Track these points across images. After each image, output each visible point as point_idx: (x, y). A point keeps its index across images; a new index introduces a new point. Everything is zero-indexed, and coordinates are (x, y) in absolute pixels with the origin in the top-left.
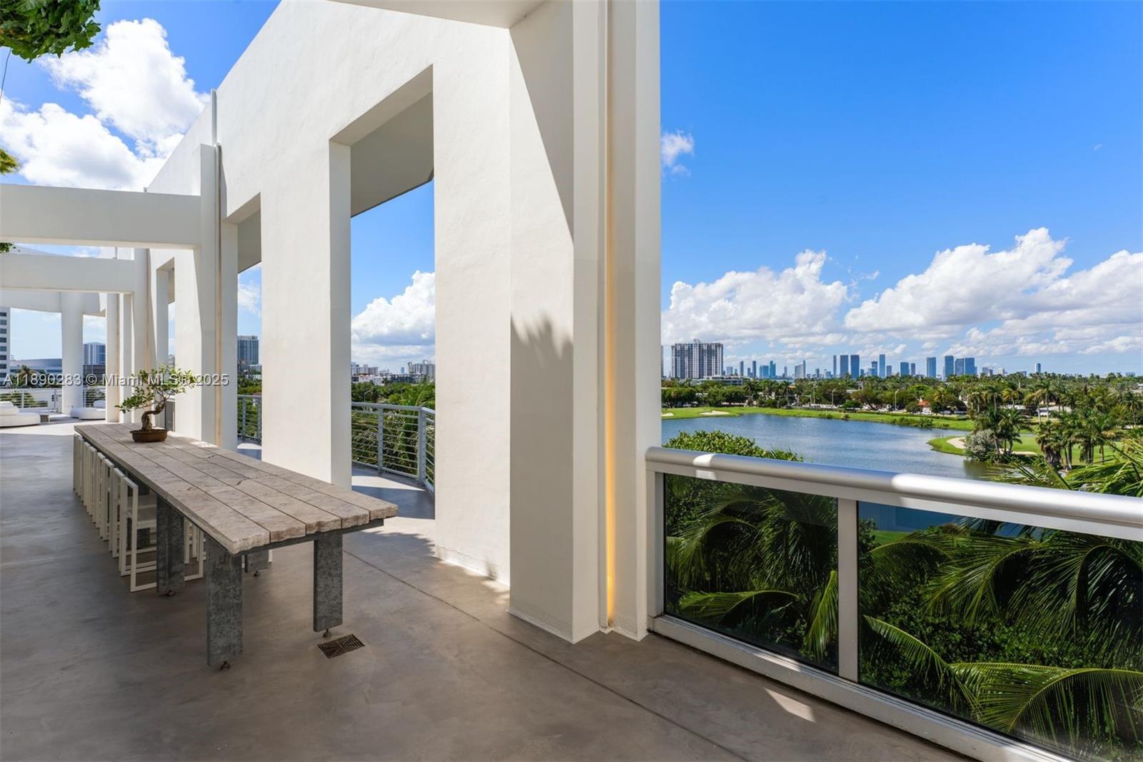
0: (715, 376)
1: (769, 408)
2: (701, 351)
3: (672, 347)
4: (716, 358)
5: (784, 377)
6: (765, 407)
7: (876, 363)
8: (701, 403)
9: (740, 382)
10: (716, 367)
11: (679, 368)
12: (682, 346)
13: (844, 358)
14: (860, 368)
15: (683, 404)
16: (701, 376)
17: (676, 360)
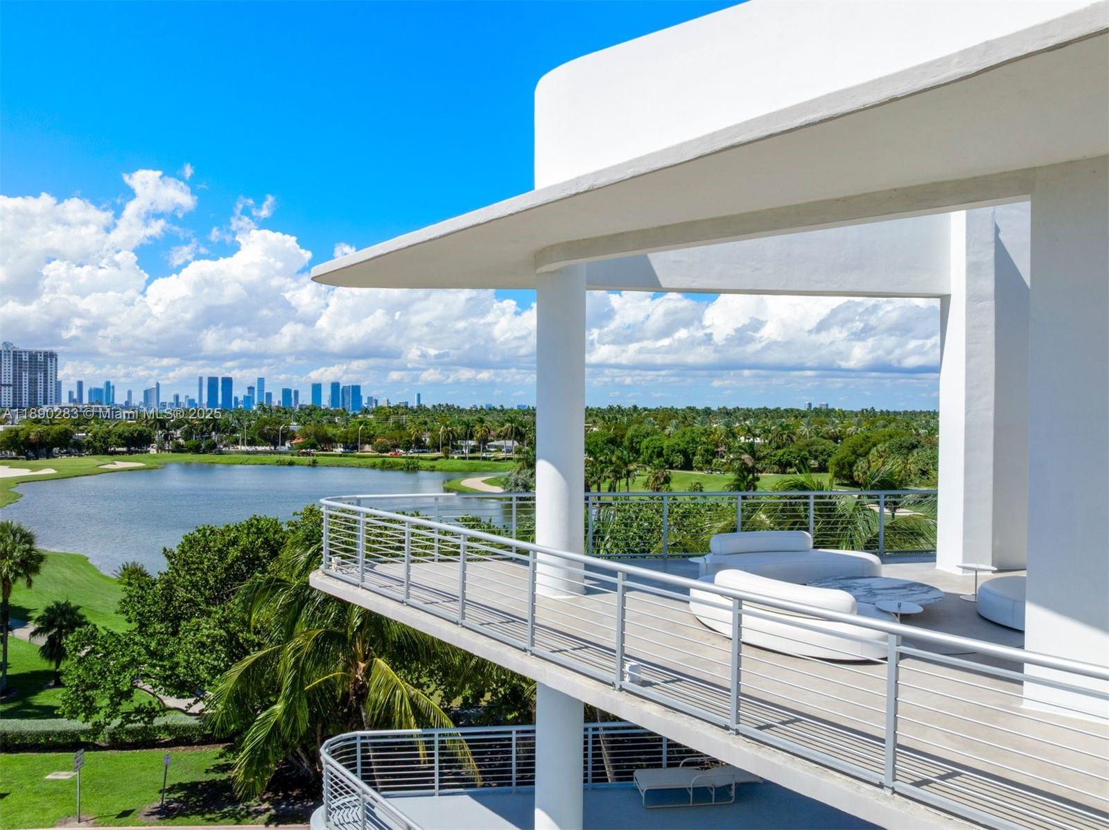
2: (17, 363)
4: (46, 376)
5: (127, 405)
7: (253, 388)
10: (47, 394)
13: (213, 382)
14: (234, 395)
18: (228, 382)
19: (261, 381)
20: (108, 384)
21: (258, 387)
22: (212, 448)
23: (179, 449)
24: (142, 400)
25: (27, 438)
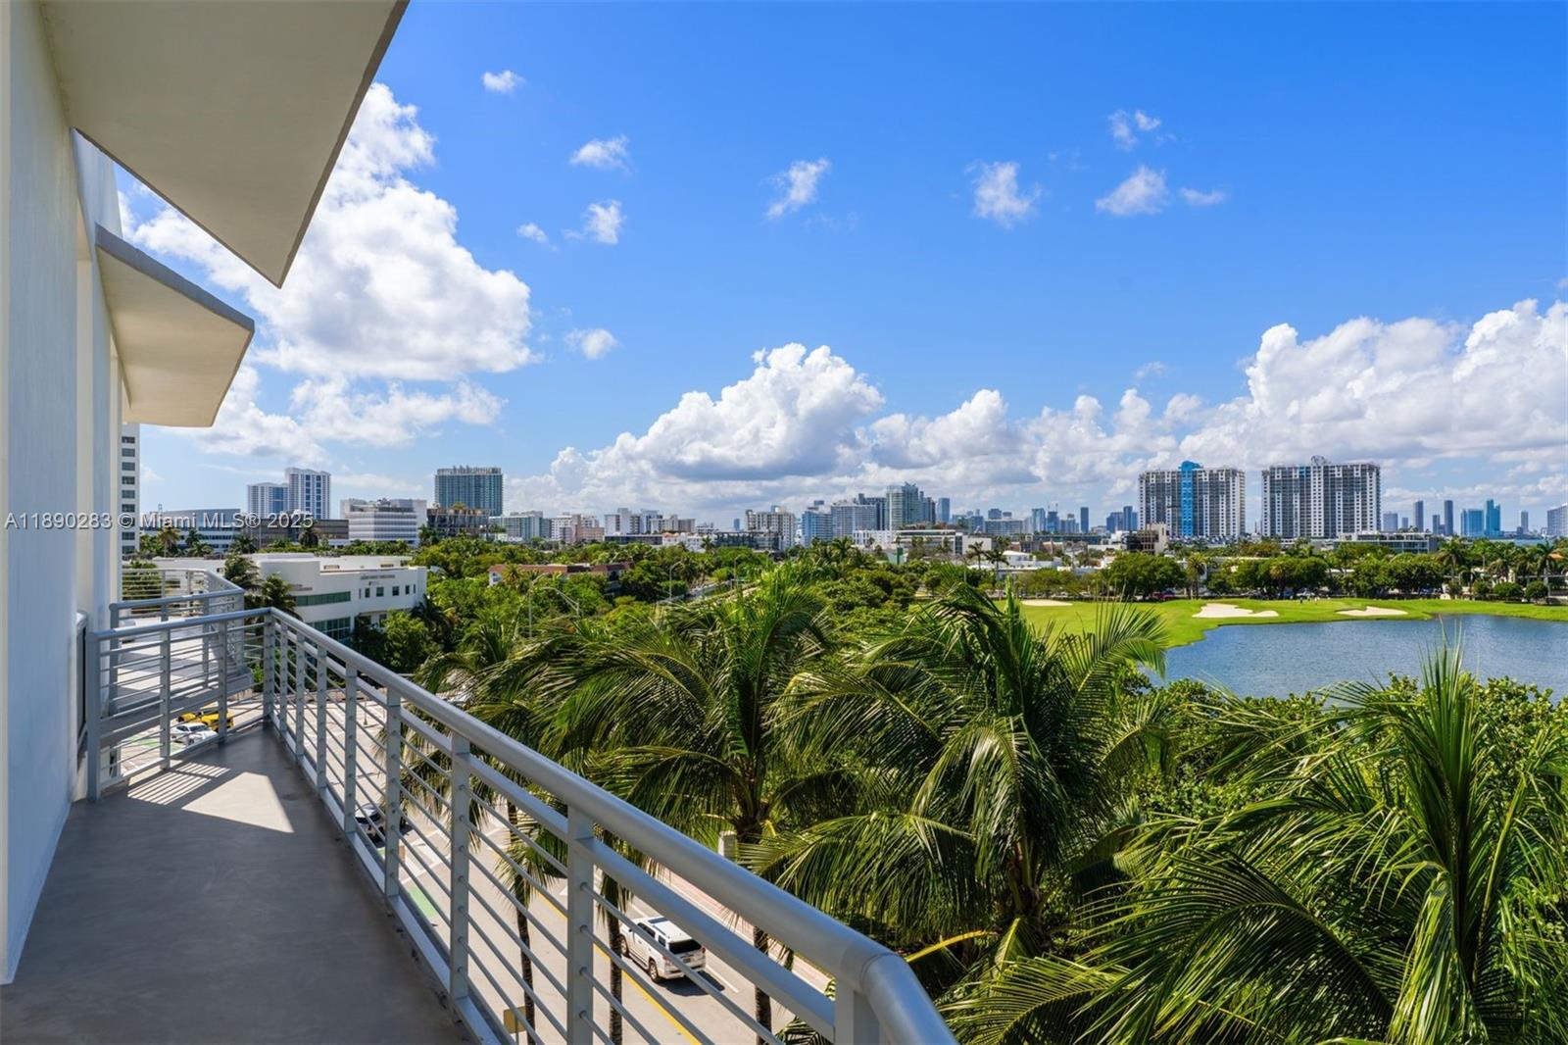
0: (1364, 533)
1: (1502, 603)
2: (1330, 482)
3: (1265, 474)
4: (1364, 497)
5: (1520, 534)
6: (1492, 599)
8: (1336, 590)
9: (1424, 544)
10: (1364, 515)
11: (1279, 516)
12: (1286, 472)
15: (1296, 591)
16: (1330, 532)
17: (1273, 500)
20: (1490, 503)
24: (1546, 526)
25: (1267, 573)
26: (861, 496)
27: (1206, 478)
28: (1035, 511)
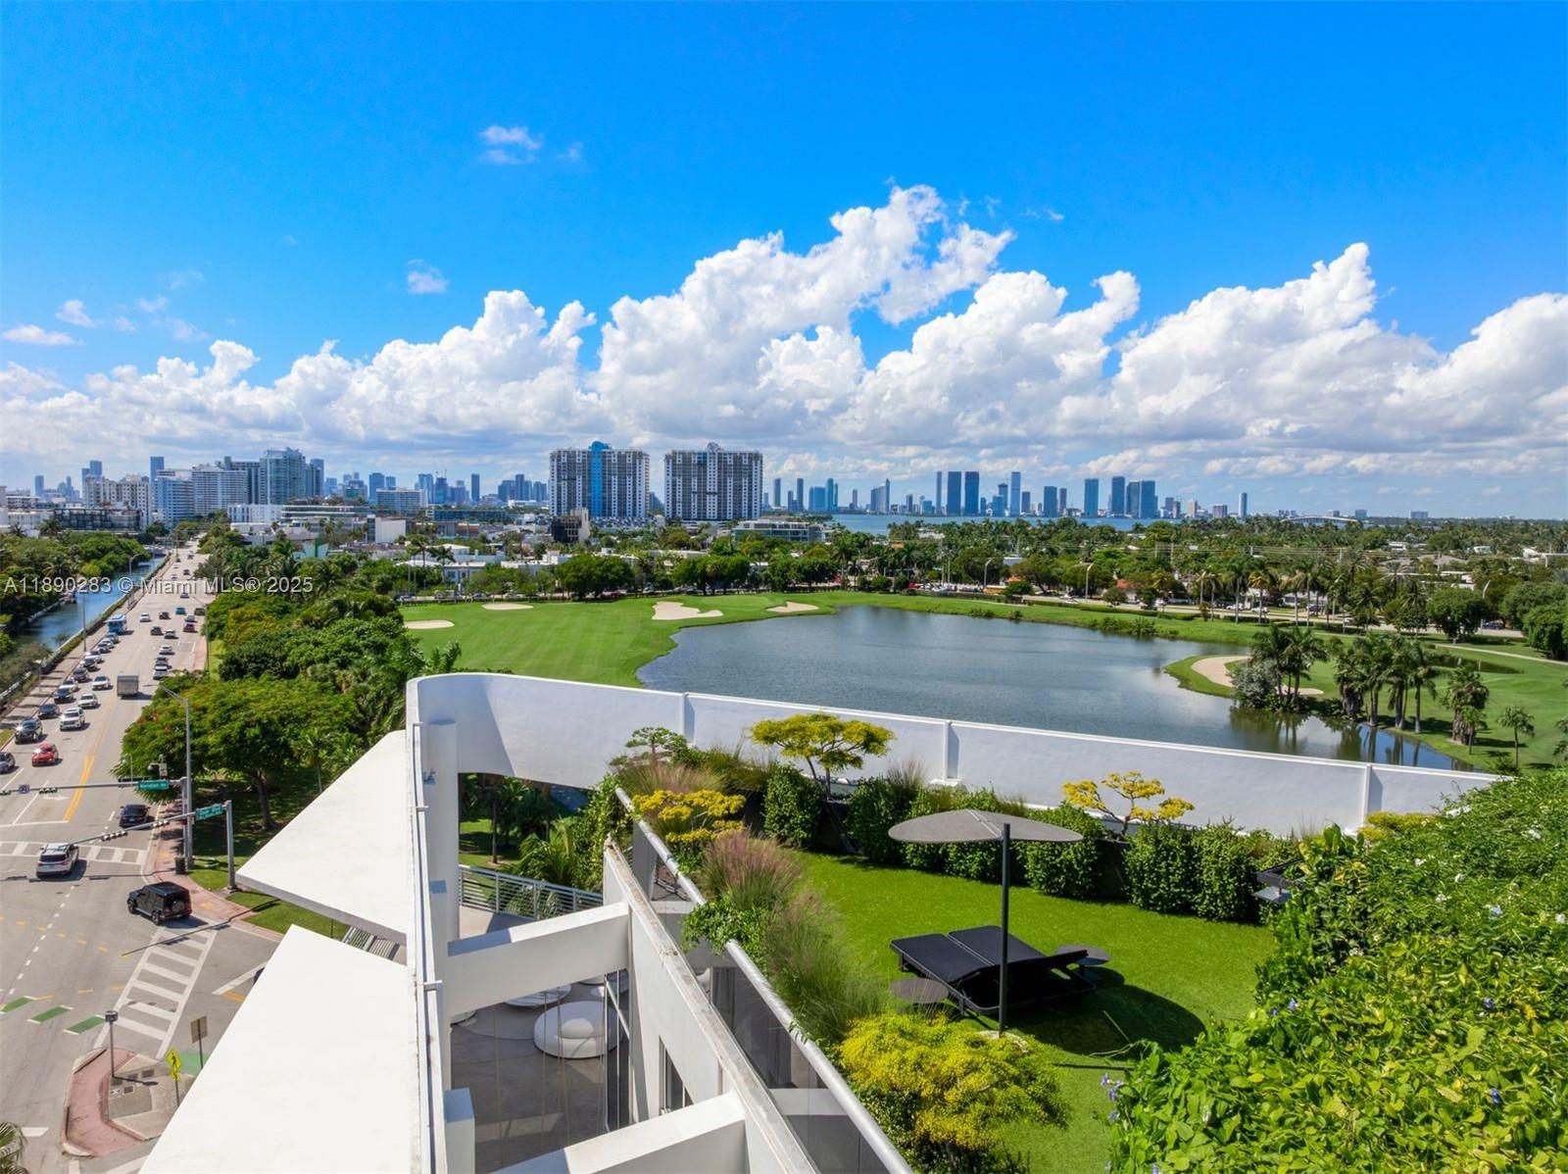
1: (877, 594)
2: (722, 467)
3: (668, 458)
4: (750, 483)
5: (852, 509)
6: (870, 590)
7: (1006, 486)
8: (754, 583)
9: (805, 533)
11: (679, 498)
12: (686, 457)
13: (954, 477)
14: (981, 495)
15: (726, 586)
17: (674, 482)
18: (973, 478)
19: (1016, 476)
20: (831, 481)
21: (1013, 485)
22: (905, 586)
23: (865, 587)
24: (869, 502)
25: (704, 571)
26: (227, 459)
27: (614, 459)
28: (422, 477)
